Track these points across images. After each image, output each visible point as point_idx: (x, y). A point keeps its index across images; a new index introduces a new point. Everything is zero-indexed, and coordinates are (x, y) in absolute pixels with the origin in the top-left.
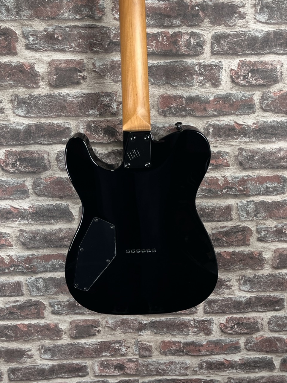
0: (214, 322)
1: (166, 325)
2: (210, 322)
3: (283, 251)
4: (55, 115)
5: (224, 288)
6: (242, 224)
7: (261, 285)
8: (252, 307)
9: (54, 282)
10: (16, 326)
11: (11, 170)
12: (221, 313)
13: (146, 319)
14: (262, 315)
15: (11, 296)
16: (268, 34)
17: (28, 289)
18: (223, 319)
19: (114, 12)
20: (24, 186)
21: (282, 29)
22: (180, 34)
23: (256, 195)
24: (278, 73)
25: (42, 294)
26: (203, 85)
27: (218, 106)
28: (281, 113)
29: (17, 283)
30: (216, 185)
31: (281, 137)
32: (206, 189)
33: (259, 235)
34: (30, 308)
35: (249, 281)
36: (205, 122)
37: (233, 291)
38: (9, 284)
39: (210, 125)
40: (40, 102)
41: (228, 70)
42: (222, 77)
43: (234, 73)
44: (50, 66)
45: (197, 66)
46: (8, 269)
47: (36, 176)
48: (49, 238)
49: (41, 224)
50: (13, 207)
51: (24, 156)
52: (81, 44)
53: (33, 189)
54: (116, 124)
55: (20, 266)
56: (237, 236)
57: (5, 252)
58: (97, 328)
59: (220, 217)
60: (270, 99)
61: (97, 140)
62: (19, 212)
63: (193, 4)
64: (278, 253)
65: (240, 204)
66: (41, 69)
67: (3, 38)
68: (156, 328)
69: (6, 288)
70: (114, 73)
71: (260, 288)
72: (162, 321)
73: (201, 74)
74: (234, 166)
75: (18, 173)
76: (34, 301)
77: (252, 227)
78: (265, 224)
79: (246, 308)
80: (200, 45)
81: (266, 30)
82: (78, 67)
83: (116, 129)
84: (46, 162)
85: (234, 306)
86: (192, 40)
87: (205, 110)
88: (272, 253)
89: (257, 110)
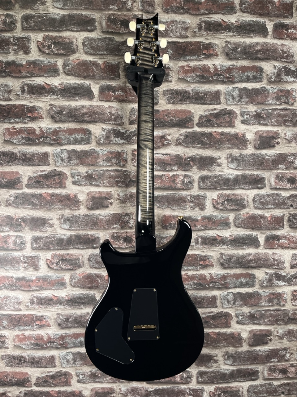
0: (205, 390)
1: (167, 393)
2: (202, 390)
3: (256, 332)
4: (90, 228)
5: (212, 362)
6: (225, 311)
7: (241, 360)
8: (234, 378)
9: (81, 356)
10: (48, 393)
11: (55, 267)
12: (211, 383)
13: (151, 387)
14: (242, 384)
15: (47, 367)
16: (237, 176)
17: (60, 362)
18: (212, 388)
19: (133, 162)
20: (63, 279)
21: (247, 173)
22: (177, 176)
23: (234, 287)
24: (246, 202)
25: (70, 365)
26: (194, 209)
27: (204, 224)
28: (249, 229)
29: (51, 357)
30: (205, 280)
31: (250, 245)
32: (197, 283)
33: (238, 319)
34: (60, 377)
35: (232, 356)
36: (196, 234)
37: (220, 365)
38: (45, 358)
39: (199, 237)
40: (80, 219)
41: (211, 199)
42: (207, 204)
43: (215, 201)
44: (88, 195)
45: (189, 196)
46: (46, 345)
47: (72, 272)
48: (79, 319)
49: (73, 309)
50: (54, 296)
51: (65, 257)
52: (111, 182)
53: (70, 282)
54: (132, 234)
55: (55, 342)
56: (221, 319)
57: (45, 331)
58: (112, 394)
59: (208, 304)
60: (241, 219)
61: (118, 245)
62: (58, 299)
63: (186, 157)
64: (252, 333)
65: (222, 295)
66: (82, 197)
67: (57, 177)
68: (159, 394)
69: (43, 361)
70: (132, 200)
71: (240, 362)
72: (164, 389)
73: (192, 202)
74: (216, 266)
75: (59, 270)
76: (64, 372)
77: (232, 312)
78: (241, 310)
79: (230, 379)
80: (191, 183)
81: (236, 174)
82: (107, 197)
83: (132, 238)
84: (81, 262)
85: (221, 377)
86: (185, 180)
87: (195, 226)
88: (248, 333)
89: (232, 227)
